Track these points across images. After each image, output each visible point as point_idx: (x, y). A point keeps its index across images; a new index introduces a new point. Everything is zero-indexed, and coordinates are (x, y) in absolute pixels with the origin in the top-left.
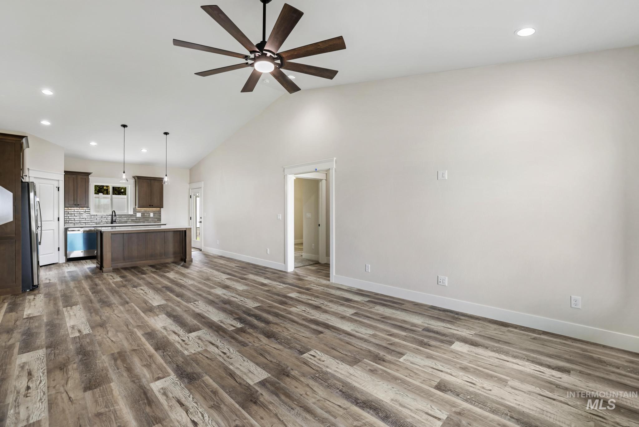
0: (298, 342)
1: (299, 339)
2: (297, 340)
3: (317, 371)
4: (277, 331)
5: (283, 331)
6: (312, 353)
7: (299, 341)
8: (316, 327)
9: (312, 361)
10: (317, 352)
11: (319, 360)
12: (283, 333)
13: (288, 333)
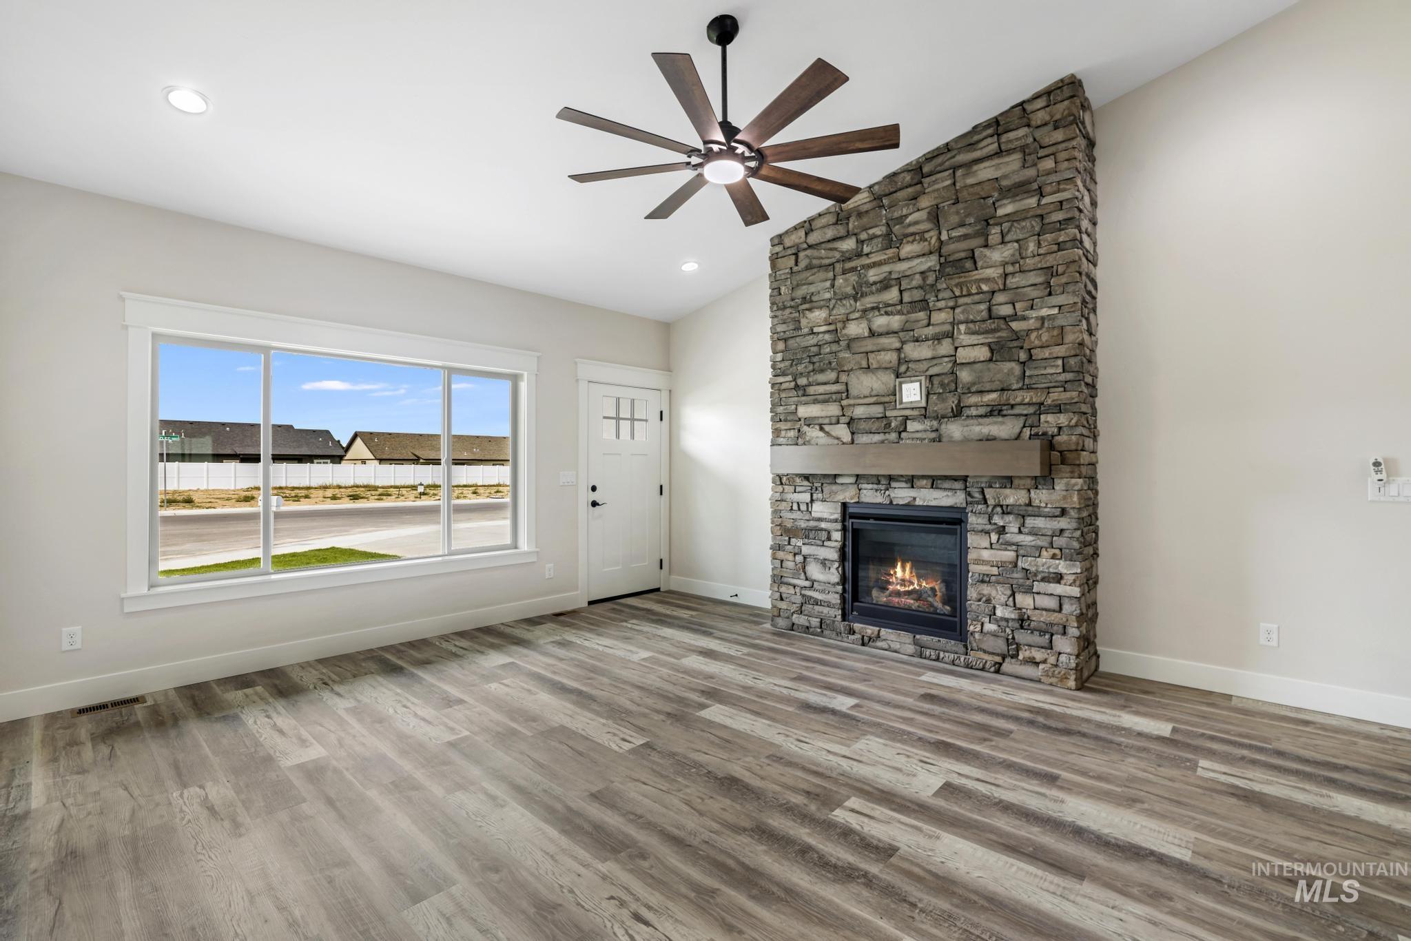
0: (658, 769)
1: (656, 776)
2: (658, 773)
3: (623, 720)
4: (719, 798)
5: (703, 799)
6: (627, 746)
7: (654, 771)
8: (607, 819)
9: (628, 733)
10: (616, 748)
11: (615, 735)
12: (700, 792)
13: (686, 794)
